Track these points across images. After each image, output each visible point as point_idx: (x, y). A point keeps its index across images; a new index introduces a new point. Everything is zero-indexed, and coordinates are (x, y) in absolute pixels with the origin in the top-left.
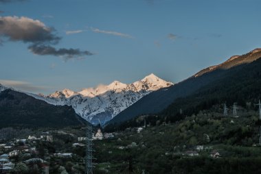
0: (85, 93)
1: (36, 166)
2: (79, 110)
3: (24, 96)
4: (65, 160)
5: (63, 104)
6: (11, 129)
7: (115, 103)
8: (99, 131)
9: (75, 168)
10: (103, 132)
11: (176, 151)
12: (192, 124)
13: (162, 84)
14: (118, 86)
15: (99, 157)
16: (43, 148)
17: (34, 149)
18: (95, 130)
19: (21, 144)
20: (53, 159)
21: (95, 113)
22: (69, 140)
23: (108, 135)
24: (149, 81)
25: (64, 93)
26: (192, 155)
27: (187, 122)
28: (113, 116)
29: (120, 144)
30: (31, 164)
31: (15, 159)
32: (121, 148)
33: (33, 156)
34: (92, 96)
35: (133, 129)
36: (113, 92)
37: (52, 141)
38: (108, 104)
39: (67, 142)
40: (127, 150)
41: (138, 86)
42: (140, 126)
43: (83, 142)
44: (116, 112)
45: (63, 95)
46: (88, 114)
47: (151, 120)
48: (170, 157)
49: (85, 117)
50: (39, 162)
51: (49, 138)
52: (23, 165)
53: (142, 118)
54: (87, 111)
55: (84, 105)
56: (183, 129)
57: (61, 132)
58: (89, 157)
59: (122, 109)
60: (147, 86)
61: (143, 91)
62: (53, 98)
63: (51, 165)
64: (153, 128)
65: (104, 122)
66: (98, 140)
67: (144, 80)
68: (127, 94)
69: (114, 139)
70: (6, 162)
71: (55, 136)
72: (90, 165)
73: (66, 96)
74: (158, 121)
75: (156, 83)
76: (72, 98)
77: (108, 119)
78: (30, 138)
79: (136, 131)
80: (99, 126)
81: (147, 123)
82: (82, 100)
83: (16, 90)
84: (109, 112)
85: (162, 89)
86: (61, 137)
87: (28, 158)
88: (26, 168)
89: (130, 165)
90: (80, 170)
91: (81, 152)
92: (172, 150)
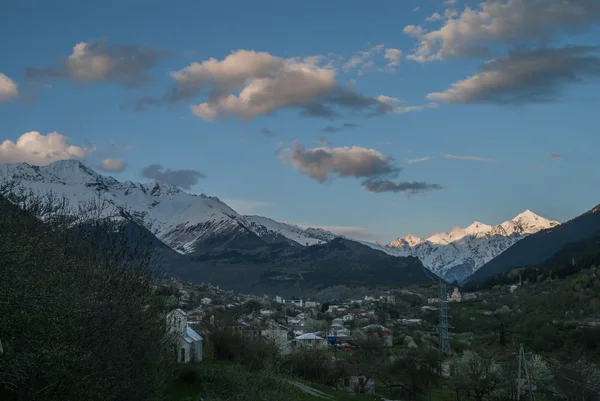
0: (435, 240)
1: (376, 334)
2: (428, 262)
3: (358, 245)
4: (412, 327)
5: (406, 254)
6: (344, 287)
7: (477, 252)
8: (456, 290)
9: (426, 339)
10: (462, 291)
11: (568, 318)
12: (592, 280)
13: (544, 224)
14: (480, 229)
15: (457, 326)
16: (386, 312)
17: (372, 313)
18: (450, 288)
19: (357, 306)
20: (396, 326)
21: (450, 266)
22: (416, 303)
23: (468, 296)
24: (525, 221)
25: (408, 240)
26: (594, 324)
27: (584, 277)
28: (474, 270)
29: (486, 308)
30: (370, 332)
31: (351, 325)
32: (487, 313)
33: (372, 321)
34: (444, 243)
35: (503, 288)
36: (473, 238)
37: (394, 303)
38: (468, 254)
39: (413, 305)
40: (496, 316)
41: (508, 228)
42: (515, 283)
43: (434, 305)
44: (478, 264)
45: (407, 243)
46: (440, 267)
47: (529, 275)
48: (560, 327)
49: (436, 272)
50: (379, 331)
51: (391, 299)
52: (361, 333)
53: (515, 272)
54: (438, 264)
55: (434, 255)
56: (578, 287)
57: (404, 291)
58: (444, 325)
59: (487, 260)
60: (520, 228)
61: (516, 235)
62: (393, 247)
63: (394, 335)
64: (534, 286)
65: (461, 278)
66: (455, 303)
67: (516, 219)
68: (493, 240)
69: (476, 301)
70: (340, 328)
71: (398, 296)
72: (446, 336)
73: (410, 245)
74: (540, 277)
75: (534, 222)
76: (418, 247)
77: (467, 274)
78: (366, 298)
79: (507, 291)
80: (455, 284)
81: (524, 279)
82: (431, 248)
83: (348, 237)
84: (468, 264)
85: (543, 232)
86: (405, 298)
87: (365, 324)
88: (365, 337)
89: (502, 338)
90: (432, 341)
91: (432, 318)
92: (563, 317)
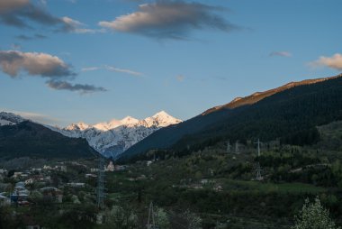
0: (99, 127)
1: (50, 194)
2: (92, 143)
3: (41, 127)
4: (77, 189)
5: (77, 136)
6: (28, 158)
7: (127, 137)
8: (111, 163)
9: (88, 197)
10: (115, 164)
11: (182, 184)
12: (198, 159)
13: (172, 121)
14: (130, 122)
15: (110, 188)
16: (58, 177)
17: (48, 178)
18: (107, 161)
19: (37, 173)
20: (66, 188)
21: (107, 146)
22: (82, 171)
23: (119, 168)
24: (160, 118)
25: (79, 126)
26: (197, 187)
27: (194, 157)
28: (124, 150)
29: (129, 176)
30: (45, 192)
31: (31, 187)
32: (131, 179)
33: (48, 184)
34: (105, 130)
35: (143, 163)
36: (125, 127)
37: (66, 171)
38: (121, 138)
39: (80, 173)
40: (136, 181)
41: (149, 123)
42: (150, 160)
43: (94, 173)
44: (128, 146)
45: (78, 128)
46: (101, 146)
47: (160, 155)
48: (177, 189)
49: (98, 150)
50: (53, 191)
51: (63, 168)
52: (39, 194)
53: (152, 152)
54: (100, 144)
55: (97, 138)
56: (189, 164)
57: (74, 163)
58: (101, 188)
59: (133, 143)
60: (157, 122)
61: (154, 127)
62: (68, 130)
63: (64, 194)
64: (162, 162)
65: (115, 155)
66: (110, 172)
67: (155, 116)
68: (139, 130)
69: (125, 171)
70: (22, 189)
71: (69, 166)
72: (101, 195)
73: (81, 129)
74: (167, 156)
75: (167, 119)
76: (86, 131)
77: (120, 152)
78: (45, 167)
79: (145, 165)
80: (111, 159)
81: (157, 157)
82: (96, 133)
83: (34, 121)
84: (121, 145)
85: (171, 126)
86: (75, 167)
87: (43, 186)
88: (41, 196)
89: (139, 197)
90: (92, 199)
91: (93, 182)
92: (179, 183)
